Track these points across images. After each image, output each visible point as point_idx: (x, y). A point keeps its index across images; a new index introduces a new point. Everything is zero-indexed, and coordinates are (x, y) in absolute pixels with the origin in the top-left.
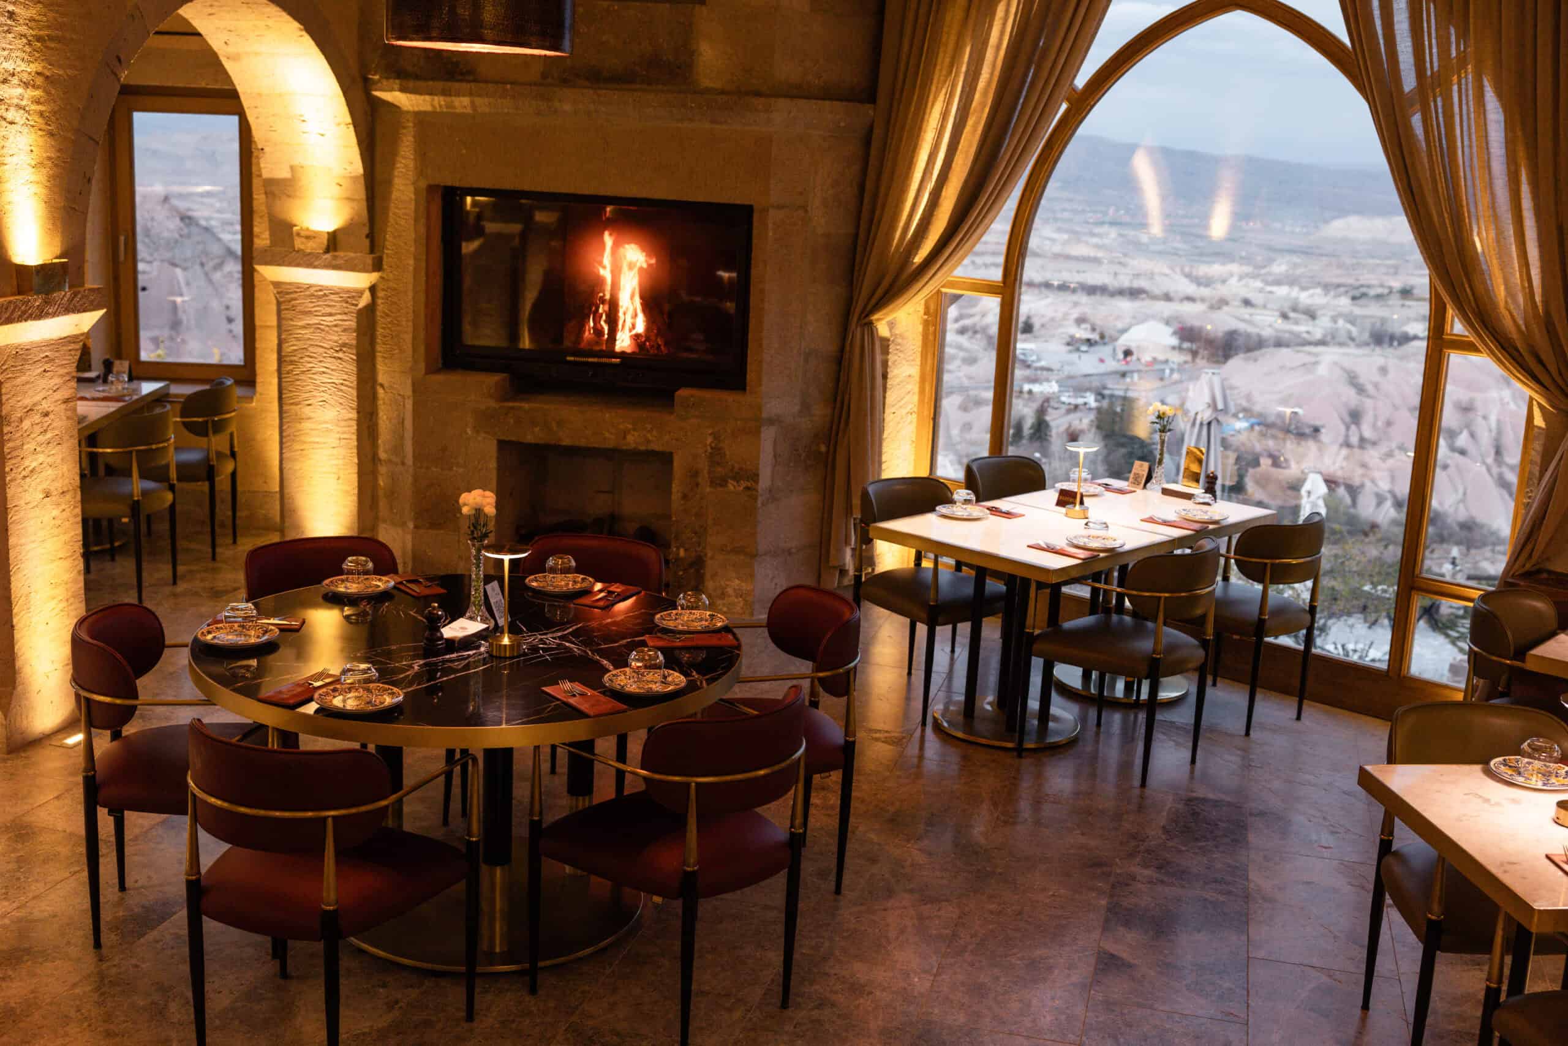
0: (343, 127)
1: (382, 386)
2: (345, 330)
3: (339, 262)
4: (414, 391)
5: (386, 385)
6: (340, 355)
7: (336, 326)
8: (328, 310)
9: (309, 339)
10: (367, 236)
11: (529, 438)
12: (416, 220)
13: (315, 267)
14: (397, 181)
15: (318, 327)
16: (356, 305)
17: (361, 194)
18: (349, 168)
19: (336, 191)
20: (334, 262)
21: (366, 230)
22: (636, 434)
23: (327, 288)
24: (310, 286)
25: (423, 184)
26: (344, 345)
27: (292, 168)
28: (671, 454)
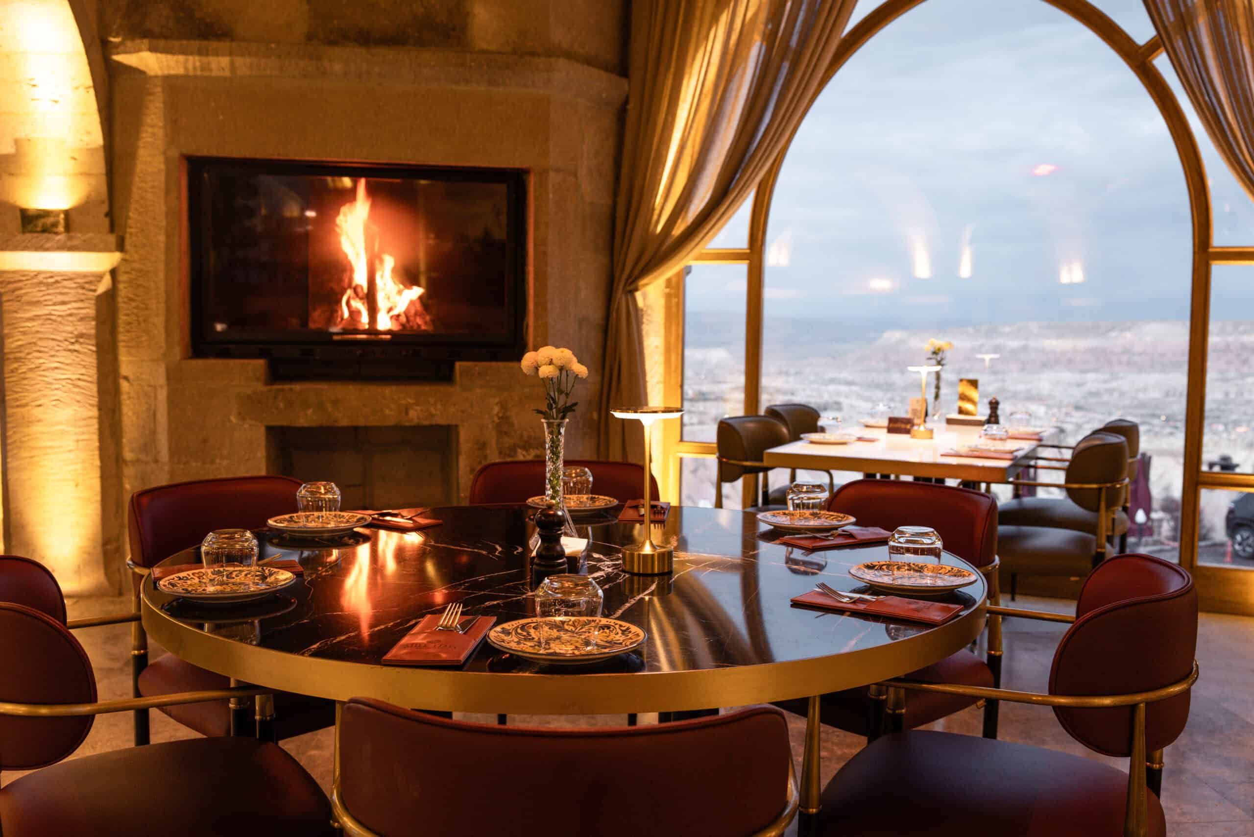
0: (81, 91)
1: (126, 378)
2: (81, 319)
3: (75, 242)
4: (168, 379)
5: (131, 377)
6: (77, 347)
7: (71, 315)
8: (60, 298)
9: (38, 332)
10: (107, 215)
11: (302, 421)
12: (168, 192)
13: (47, 250)
14: (142, 152)
15: (48, 318)
16: (95, 291)
17: (100, 167)
18: (86, 139)
19: (69, 166)
20: (69, 244)
21: (105, 208)
22: (418, 408)
23: (60, 274)
24: (39, 273)
25: (174, 153)
26: (81, 335)
27: (17, 142)
28: (457, 426)
